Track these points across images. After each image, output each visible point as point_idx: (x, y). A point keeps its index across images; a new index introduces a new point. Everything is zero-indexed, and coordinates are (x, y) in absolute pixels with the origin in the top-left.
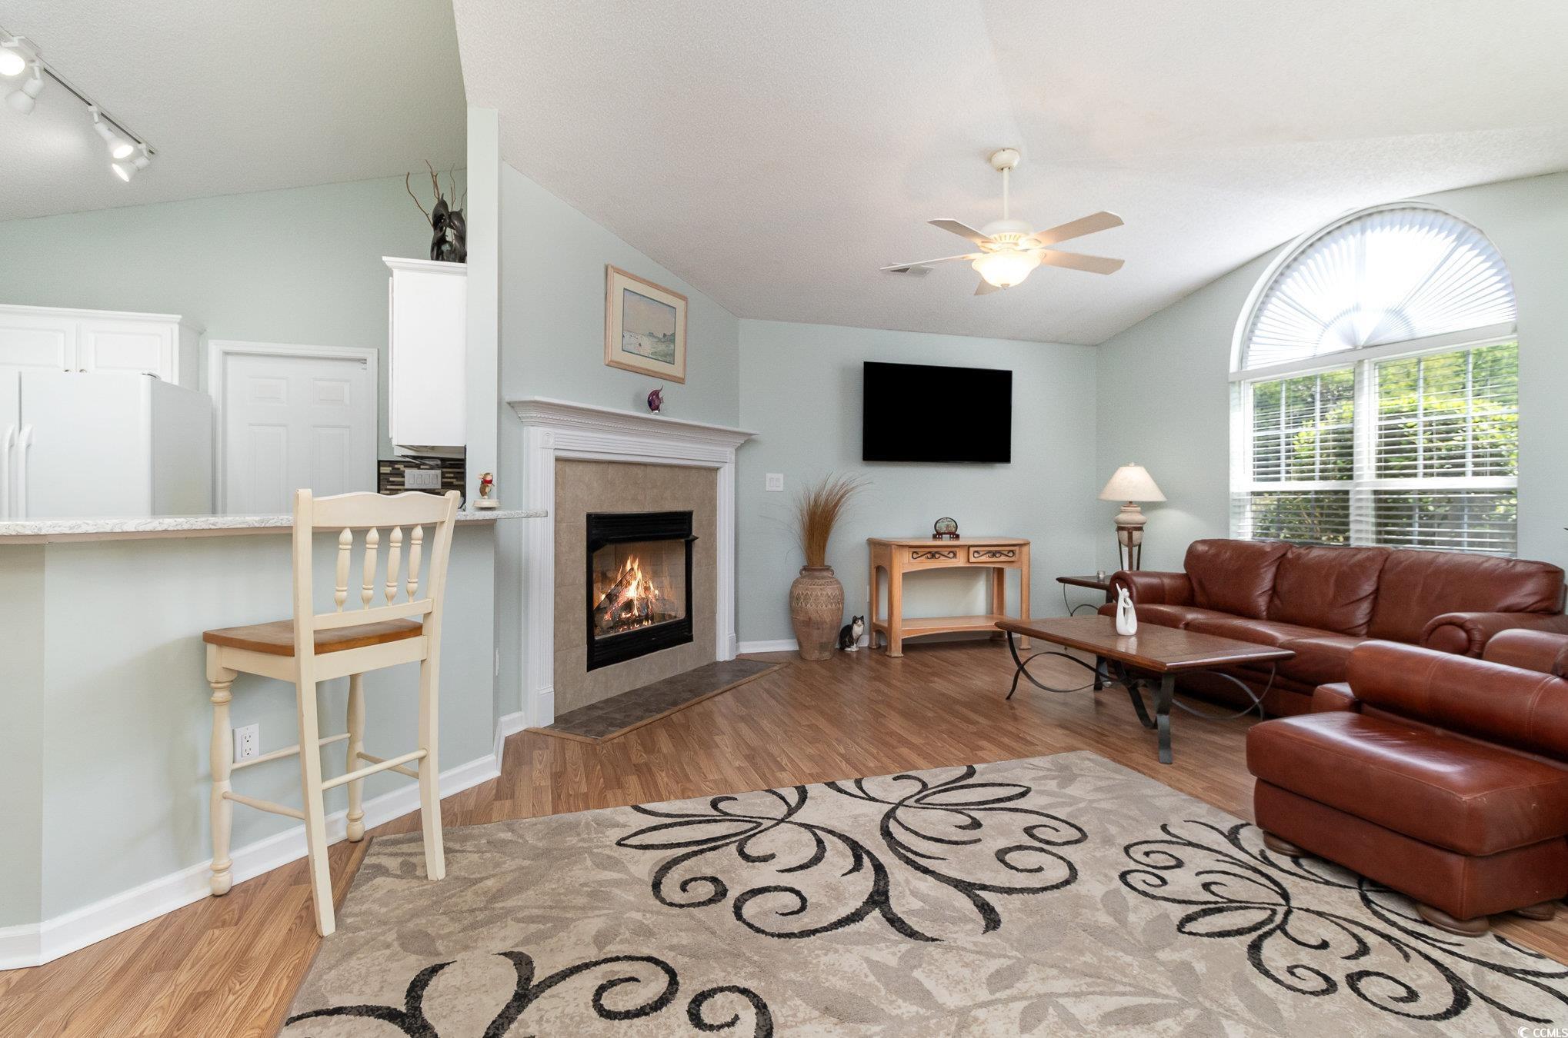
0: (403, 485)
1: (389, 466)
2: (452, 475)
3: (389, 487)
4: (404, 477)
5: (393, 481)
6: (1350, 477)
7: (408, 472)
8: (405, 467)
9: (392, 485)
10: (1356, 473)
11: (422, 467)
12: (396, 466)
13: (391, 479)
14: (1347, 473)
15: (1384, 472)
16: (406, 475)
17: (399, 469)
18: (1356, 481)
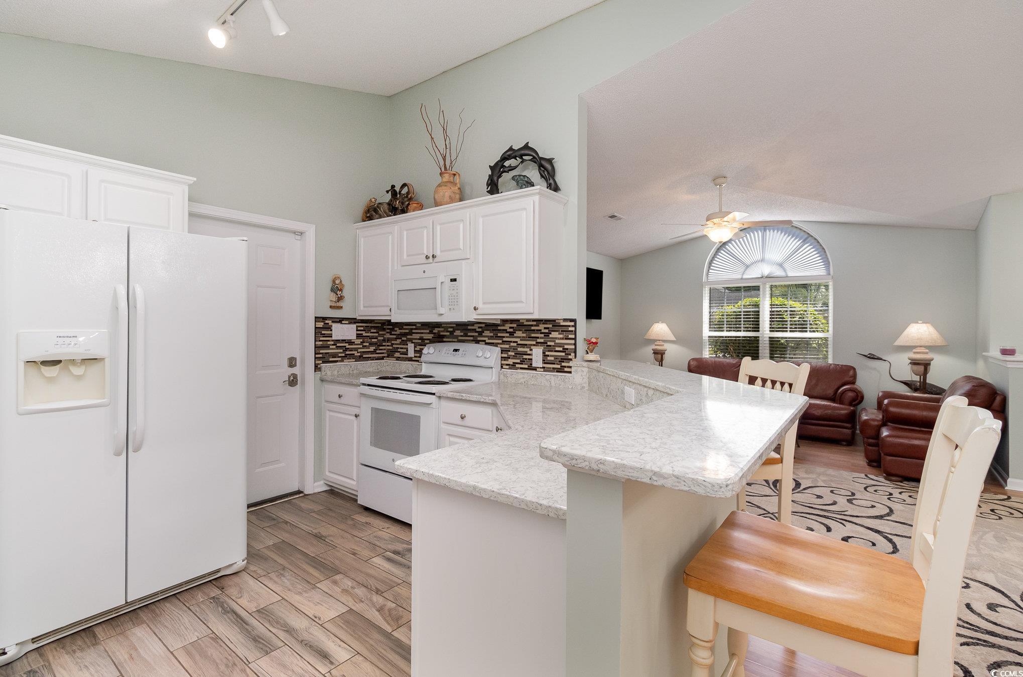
0: (331, 337)
1: (322, 322)
2: (362, 328)
3: (321, 339)
4: (331, 330)
5: (324, 334)
6: (758, 331)
7: (335, 326)
8: (332, 322)
9: (323, 337)
10: (760, 329)
11: (343, 322)
12: (327, 322)
13: (323, 332)
14: (756, 328)
15: (772, 330)
16: (333, 328)
17: (328, 324)
18: (760, 332)
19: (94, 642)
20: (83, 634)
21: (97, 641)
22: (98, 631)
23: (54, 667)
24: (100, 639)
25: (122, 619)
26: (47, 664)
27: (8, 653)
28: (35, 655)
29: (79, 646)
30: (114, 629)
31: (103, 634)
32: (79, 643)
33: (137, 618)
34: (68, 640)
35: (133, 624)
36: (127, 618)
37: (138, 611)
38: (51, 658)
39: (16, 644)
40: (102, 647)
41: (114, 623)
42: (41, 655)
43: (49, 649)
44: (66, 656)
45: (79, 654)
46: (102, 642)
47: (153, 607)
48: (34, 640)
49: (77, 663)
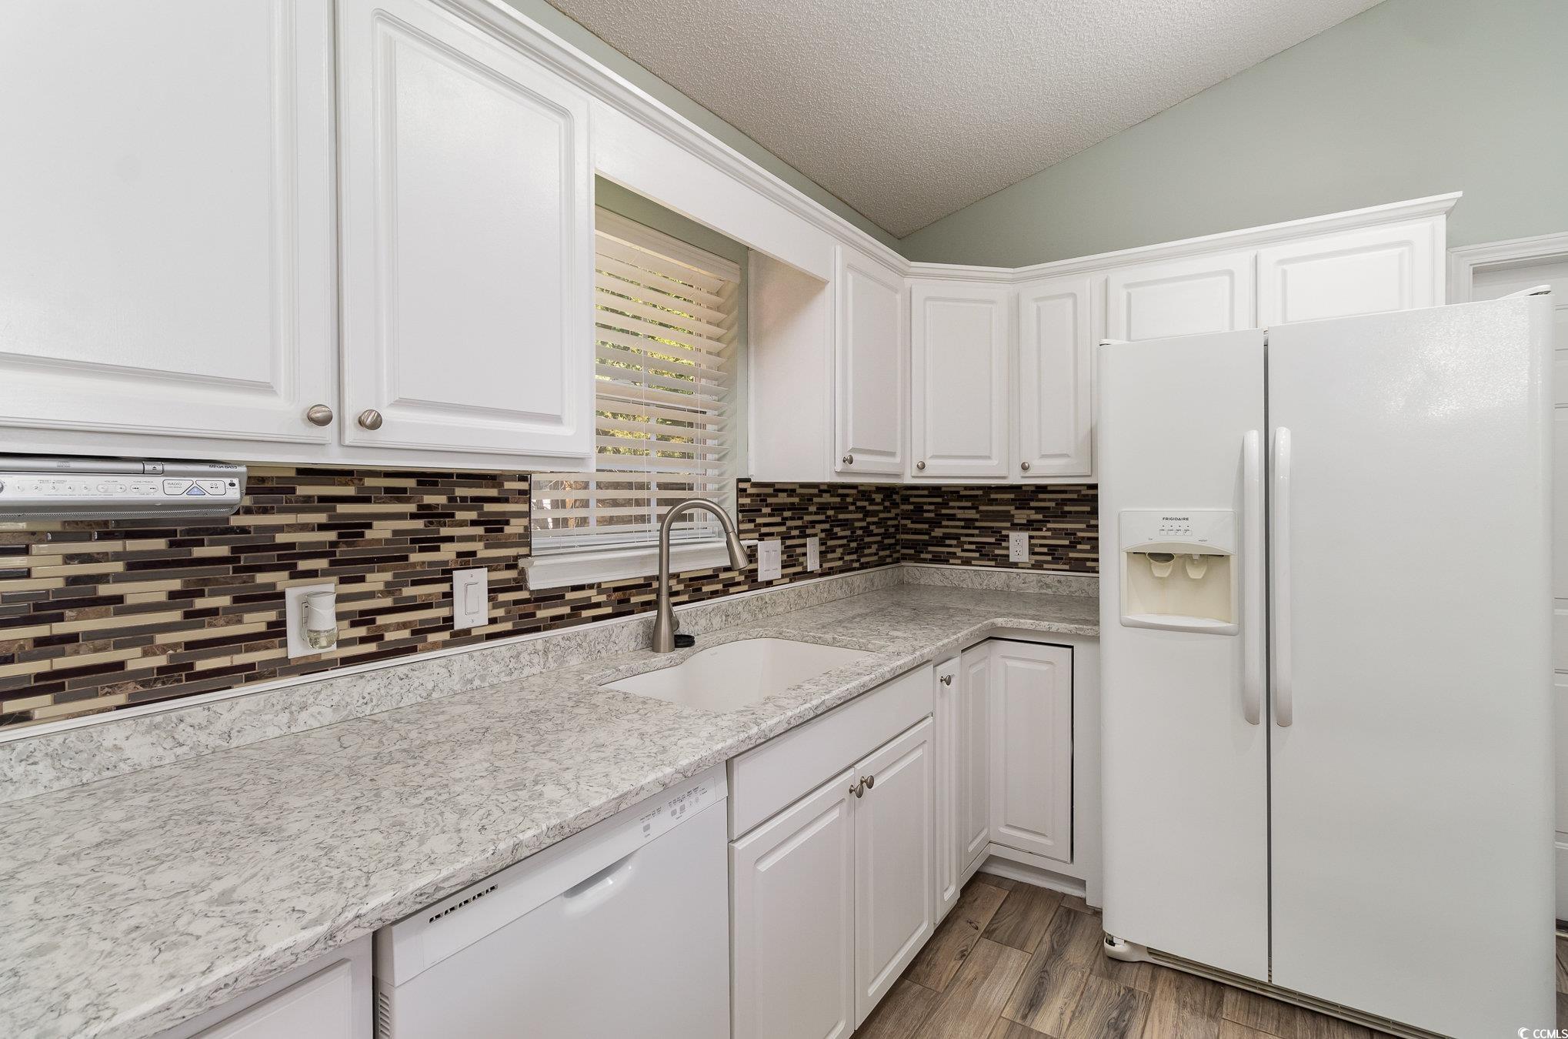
19: (1213, 1013)
20: (1209, 988)
21: (1218, 1014)
22: (1230, 997)
23: (1153, 1005)
24: (1222, 1013)
25: (1268, 1006)
26: (1150, 996)
27: (1116, 946)
28: (1146, 972)
29: (1195, 1002)
30: (1249, 1012)
31: (1230, 1009)
32: (1198, 997)
33: (1288, 1023)
34: (1188, 982)
35: (1277, 1029)
36: (1275, 1010)
37: (1298, 1013)
38: (1158, 992)
39: (1125, 941)
40: (1216, 1030)
41: (1254, 1003)
42: (1154, 978)
43: (1165, 976)
44: (1173, 1004)
45: (1186, 1014)
46: (1222, 1021)
47: (1324, 1024)
48: (1151, 952)
49: (1177, 1024)
